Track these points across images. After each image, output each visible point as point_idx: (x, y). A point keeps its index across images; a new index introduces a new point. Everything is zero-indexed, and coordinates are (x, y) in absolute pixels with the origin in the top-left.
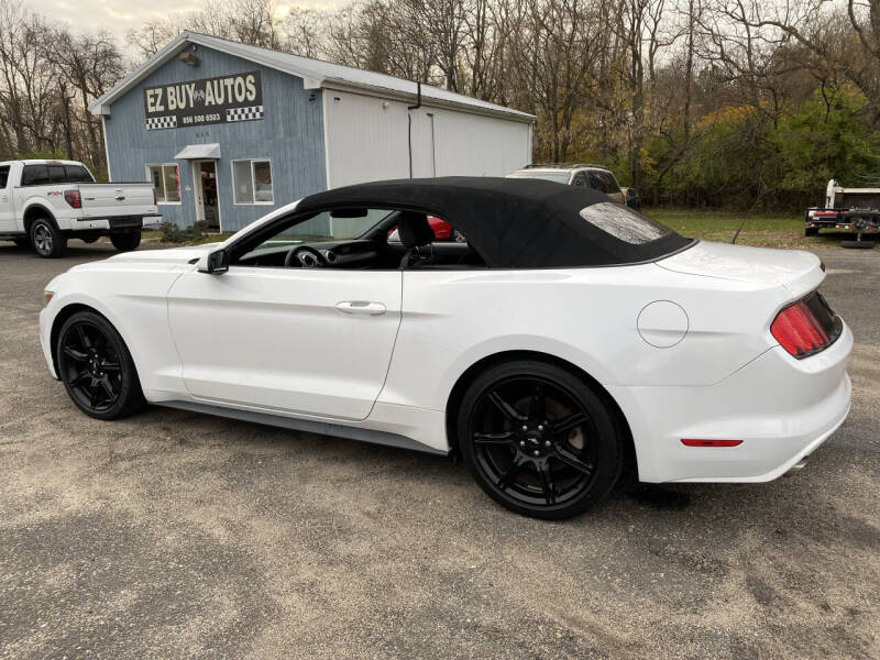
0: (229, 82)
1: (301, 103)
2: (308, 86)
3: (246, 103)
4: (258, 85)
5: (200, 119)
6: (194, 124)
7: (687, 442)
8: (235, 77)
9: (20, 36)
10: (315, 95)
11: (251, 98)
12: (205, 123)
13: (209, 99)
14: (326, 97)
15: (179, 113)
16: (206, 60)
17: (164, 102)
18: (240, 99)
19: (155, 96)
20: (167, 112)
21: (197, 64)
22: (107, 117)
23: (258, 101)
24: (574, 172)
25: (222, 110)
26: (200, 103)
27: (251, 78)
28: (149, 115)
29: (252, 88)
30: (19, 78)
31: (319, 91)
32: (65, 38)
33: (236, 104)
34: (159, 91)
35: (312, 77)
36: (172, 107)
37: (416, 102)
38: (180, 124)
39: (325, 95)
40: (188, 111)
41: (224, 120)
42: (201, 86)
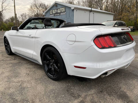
0: (61, 9)
1: (71, 11)
2: (72, 9)
3: (63, 12)
4: (65, 9)
5: (57, 15)
6: (56, 16)
7: (76, 67)
8: (62, 8)
9: (39, 5)
10: (73, 10)
11: (64, 11)
12: (58, 15)
13: (58, 12)
14: (75, 11)
15: (54, 14)
16: (58, 6)
17: (52, 12)
18: (62, 11)
19: (51, 12)
20: (53, 14)
21: (57, 6)
22: (45, 15)
23: (65, 12)
24: (115, 22)
25: (60, 13)
26: (57, 12)
27: (64, 8)
28: (50, 14)
29: (64, 9)
30: (39, 11)
31: (74, 9)
32: (45, 5)
33: (62, 12)
34: (52, 11)
35: (73, 7)
36: (53, 13)
37: (91, 11)
38: (54, 16)
39: (75, 10)
40: (55, 14)
41: (60, 15)
42: (57, 10)
